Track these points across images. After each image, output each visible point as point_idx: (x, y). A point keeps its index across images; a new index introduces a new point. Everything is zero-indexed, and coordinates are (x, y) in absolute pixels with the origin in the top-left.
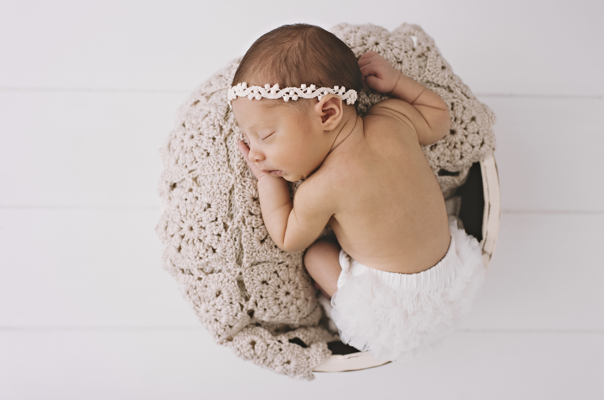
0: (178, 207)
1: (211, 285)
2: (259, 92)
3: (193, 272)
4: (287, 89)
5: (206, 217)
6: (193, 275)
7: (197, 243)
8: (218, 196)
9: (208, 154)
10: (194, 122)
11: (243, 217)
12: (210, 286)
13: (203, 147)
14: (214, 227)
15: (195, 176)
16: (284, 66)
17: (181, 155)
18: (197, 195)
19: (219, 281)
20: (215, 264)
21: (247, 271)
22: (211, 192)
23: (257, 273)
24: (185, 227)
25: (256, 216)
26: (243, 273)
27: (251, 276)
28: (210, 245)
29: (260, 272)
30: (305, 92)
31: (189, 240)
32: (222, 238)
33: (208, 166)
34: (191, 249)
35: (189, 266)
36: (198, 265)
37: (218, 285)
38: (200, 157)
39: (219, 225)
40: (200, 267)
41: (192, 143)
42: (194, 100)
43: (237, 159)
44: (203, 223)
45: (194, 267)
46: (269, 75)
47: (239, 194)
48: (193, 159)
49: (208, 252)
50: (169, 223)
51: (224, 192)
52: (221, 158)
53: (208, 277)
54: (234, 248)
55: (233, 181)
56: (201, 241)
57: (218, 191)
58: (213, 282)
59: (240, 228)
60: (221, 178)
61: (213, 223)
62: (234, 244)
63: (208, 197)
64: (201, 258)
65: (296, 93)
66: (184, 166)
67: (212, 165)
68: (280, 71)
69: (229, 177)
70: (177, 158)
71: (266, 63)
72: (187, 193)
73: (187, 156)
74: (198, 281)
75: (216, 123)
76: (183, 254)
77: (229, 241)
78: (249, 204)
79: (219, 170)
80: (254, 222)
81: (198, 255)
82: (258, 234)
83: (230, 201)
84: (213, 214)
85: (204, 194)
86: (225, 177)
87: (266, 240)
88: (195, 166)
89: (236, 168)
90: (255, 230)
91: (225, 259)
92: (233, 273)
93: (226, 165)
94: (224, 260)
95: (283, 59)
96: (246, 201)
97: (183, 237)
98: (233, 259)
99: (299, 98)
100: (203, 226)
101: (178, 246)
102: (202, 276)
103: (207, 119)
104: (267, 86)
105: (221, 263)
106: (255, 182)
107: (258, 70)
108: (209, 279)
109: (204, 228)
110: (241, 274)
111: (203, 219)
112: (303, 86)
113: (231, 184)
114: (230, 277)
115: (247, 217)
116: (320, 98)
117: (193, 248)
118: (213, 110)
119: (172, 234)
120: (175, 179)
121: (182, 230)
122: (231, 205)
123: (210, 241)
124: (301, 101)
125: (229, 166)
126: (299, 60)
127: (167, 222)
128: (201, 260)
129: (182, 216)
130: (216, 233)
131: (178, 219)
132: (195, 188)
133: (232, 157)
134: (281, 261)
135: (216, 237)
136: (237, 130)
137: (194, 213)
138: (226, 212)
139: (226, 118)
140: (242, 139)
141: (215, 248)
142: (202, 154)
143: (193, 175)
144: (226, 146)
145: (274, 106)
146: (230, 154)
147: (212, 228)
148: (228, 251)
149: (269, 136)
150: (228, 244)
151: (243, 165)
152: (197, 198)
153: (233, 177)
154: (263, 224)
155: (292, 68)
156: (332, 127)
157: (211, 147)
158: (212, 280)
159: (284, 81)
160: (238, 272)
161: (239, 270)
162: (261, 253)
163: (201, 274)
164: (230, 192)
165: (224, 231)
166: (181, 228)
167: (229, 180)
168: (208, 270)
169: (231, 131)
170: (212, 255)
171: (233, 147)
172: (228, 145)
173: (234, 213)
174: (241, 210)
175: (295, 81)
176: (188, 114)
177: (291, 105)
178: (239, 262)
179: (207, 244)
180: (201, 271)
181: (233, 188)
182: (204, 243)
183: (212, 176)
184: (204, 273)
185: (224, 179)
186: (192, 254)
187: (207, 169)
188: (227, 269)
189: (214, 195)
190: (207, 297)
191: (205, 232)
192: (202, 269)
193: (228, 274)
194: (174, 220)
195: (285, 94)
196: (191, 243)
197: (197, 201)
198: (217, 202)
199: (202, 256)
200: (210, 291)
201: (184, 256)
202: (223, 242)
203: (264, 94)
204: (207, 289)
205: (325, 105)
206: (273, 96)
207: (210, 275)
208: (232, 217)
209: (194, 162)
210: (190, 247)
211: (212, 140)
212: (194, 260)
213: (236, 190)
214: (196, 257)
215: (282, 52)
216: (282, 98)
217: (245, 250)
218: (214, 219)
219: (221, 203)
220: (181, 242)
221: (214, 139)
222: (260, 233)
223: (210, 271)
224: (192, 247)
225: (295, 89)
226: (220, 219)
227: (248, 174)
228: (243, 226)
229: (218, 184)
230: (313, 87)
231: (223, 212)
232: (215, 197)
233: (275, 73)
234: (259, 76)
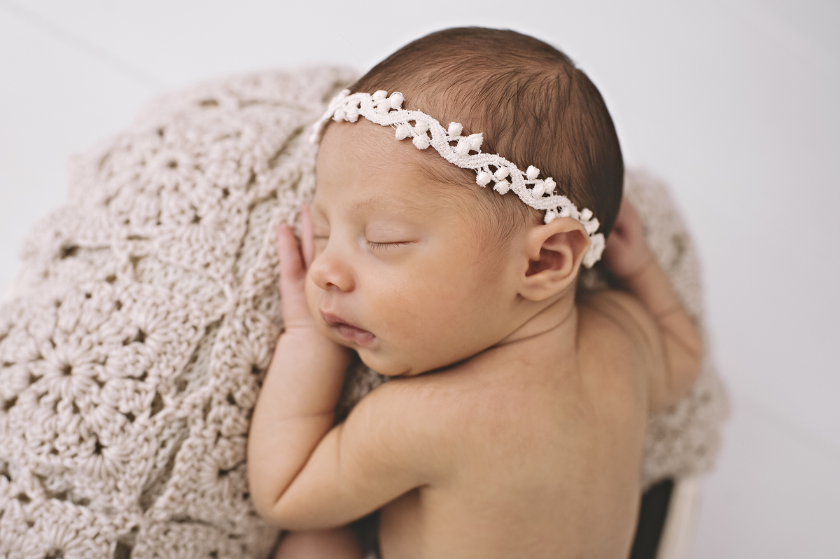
0: (58, 304)
1: (46, 528)
2: (429, 133)
3: (13, 473)
4: (495, 159)
5: (120, 358)
6: (9, 479)
7: (65, 413)
8: (175, 325)
9: (197, 220)
10: (191, 135)
11: (211, 399)
12: (41, 529)
13: (193, 196)
14: (129, 392)
15: (138, 253)
16: (510, 105)
17: (127, 192)
18: (124, 298)
19: (74, 527)
20: (82, 481)
21: (154, 529)
22: (162, 309)
23: (174, 541)
24: (54, 360)
25: (240, 409)
26: (142, 532)
27: (156, 547)
28: (96, 429)
29: (181, 543)
30: (531, 186)
31: (46, 393)
32: (135, 428)
33: (184, 244)
34: (41, 419)
35: (11, 455)
36: (38, 465)
37: (63, 536)
38: (172, 216)
39: (143, 394)
40: (40, 471)
41: (168, 178)
42: (204, 95)
43: (261, 263)
44: (105, 372)
45: (26, 463)
46: (468, 107)
47: (227, 342)
48: (153, 213)
49: (83, 446)
50: (13, 332)
51: (195, 322)
52: (224, 242)
53: (47, 504)
54: (151, 463)
55: (226, 307)
56: (76, 410)
57: (181, 314)
58: (56, 522)
59: (190, 422)
60: (201, 287)
61: (130, 383)
62: (157, 453)
63: (151, 316)
64: (55, 452)
65: (509, 179)
66: (123, 218)
67: (196, 246)
68: (496, 111)
69: (222, 294)
70: (112, 192)
71: (469, 77)
72: (99, 281)
73: (142, 200)
74: (16, 503)
75: (246, 161)
76: (12, 418)
77: (147, 440)
78: (238, 375)
79: (207, 265)
80: (228, 422)
81: (51, 441)
82: (225, 452)
83: (198, 348)
84: (143, 361)
85: (144, 304)
86: (213, 290)
87: (233, 475)
88: (150, 229)
89: (249, 279)
90: (223, 442)
91: (116, 480)
92: (118, 521)
93: (230, 262)
94: (111, 483)
95: (514, 89)
96: (236, 366)
97: (33, 379)
98: (135, 487)
99: (511, 192)
100: (102, 377)
101: (9, 394)
102: (35, 494)
103: (229, 144)
104: (455, 127)
105: (100, 484)
106: (275, 331)
107: (444, 84)
108: (48, 510)
109: (101, 385)
110: (135, 529)
111: (110, 361)
112: (533, 171)
113: (219, 312)
114: (106, 529)
115: (220, 403)
116: (549, 217)
117: (46, 419)
118: (249, 133)
119: (9, 358)
120: (84, 237)
121: (41, 363)
122: (194, 359)
123: (102, 422)
124: (509, 202)
125: (235, 270)
126: (548, 110)
127: (11, 326)
128: (52, 456)
129: (58, 332)
130: (125, 408)
131: (42, 331)
132: (125, 279)
133: (249, 251)
134: (238, 531)
135: (120, 419)
136: (287, 198)
137: (94, 337)
138: (175, 370)
139: (273, 163)
140: (291, 222)
141: (104, 442)
142: (183, 212)
143: (135, 247)
144: (248, 222)
145: (447, 181)
146: (248, 242)
147: (123, 394)
148: (132, 464)
149: (397, 243)
150: (141, 447)
151: (268, 282)
152: (119, 305)
153: (231, 296)
154: (246, 435)
155: (526, 119)
156: (539, 295)
157: (212, 207)
158: (55, 517)
159: (497, 137)
160: (130, 525)
161: (134, 520)
162: (207, 500)
163: (33, 489)
164: (208, 329)
165: (147, 413)
166: (40, 357)
167: (217, 300)
168: (56, 485)
169: (274, 195)
170: (89, 457)
171: (263, 232)
172: (254, 221)
173: (194, 380)
174: (213, 382)
175: (519, 151)
176: (180, 116)
177: (485, 200)
178: (145, 503)
179: (88, 425)
180: (36, 482)
181: (218, 324)
182: (82, 419)
183: (180, 272)
184: (41, 490)
185: (209, 291)
186: (35, 432)
187: (180, 251)
188: (108, 505)
189: (166, 318)
190: (19, 549)
191: (99, 394)
192: (42, 478)
193: (102, 519)
194: (32, 330)
195: (487, 169)
196: (46, 404)
197: (116, 314)
198: (167, 338)
199: (61, 448)
200: (35, 539)
201: (12, 426)
202: (132, 437)
203: (440, 141)
204: (31, 531)
205: (551, 240)
206: (458, 156)
207: (56, 502)
208: (182, 386)
209: (153, 222)
210: (43, 412)
211: (219, 193)
212: (32, 449)
213: (224, 331)
214: (43, 444)
215: (516, 73)
216: (474, 173)
217: (175, 478)
218: (139, 373)
219: (175, 344)
220: (22, 390)
221: (226, 193)
222: (229, 454)
223: (61, 490)
224: (46, 415)
225: (513, 169)
226: (151, 381)
227: (269, 306)
228: (200, 422)
229: (187, 297)
230: (550, 184)
231: (168, 366)
232: (167, 326)
233: (483, 110)
234: (441, 96)
